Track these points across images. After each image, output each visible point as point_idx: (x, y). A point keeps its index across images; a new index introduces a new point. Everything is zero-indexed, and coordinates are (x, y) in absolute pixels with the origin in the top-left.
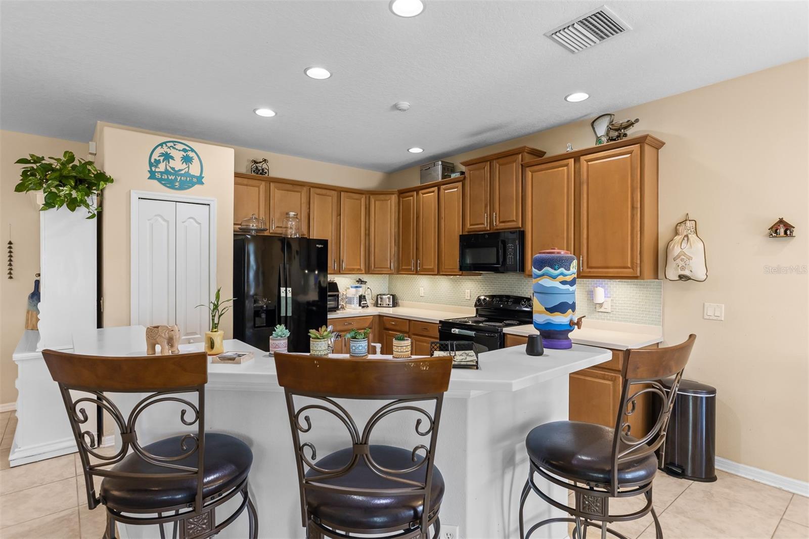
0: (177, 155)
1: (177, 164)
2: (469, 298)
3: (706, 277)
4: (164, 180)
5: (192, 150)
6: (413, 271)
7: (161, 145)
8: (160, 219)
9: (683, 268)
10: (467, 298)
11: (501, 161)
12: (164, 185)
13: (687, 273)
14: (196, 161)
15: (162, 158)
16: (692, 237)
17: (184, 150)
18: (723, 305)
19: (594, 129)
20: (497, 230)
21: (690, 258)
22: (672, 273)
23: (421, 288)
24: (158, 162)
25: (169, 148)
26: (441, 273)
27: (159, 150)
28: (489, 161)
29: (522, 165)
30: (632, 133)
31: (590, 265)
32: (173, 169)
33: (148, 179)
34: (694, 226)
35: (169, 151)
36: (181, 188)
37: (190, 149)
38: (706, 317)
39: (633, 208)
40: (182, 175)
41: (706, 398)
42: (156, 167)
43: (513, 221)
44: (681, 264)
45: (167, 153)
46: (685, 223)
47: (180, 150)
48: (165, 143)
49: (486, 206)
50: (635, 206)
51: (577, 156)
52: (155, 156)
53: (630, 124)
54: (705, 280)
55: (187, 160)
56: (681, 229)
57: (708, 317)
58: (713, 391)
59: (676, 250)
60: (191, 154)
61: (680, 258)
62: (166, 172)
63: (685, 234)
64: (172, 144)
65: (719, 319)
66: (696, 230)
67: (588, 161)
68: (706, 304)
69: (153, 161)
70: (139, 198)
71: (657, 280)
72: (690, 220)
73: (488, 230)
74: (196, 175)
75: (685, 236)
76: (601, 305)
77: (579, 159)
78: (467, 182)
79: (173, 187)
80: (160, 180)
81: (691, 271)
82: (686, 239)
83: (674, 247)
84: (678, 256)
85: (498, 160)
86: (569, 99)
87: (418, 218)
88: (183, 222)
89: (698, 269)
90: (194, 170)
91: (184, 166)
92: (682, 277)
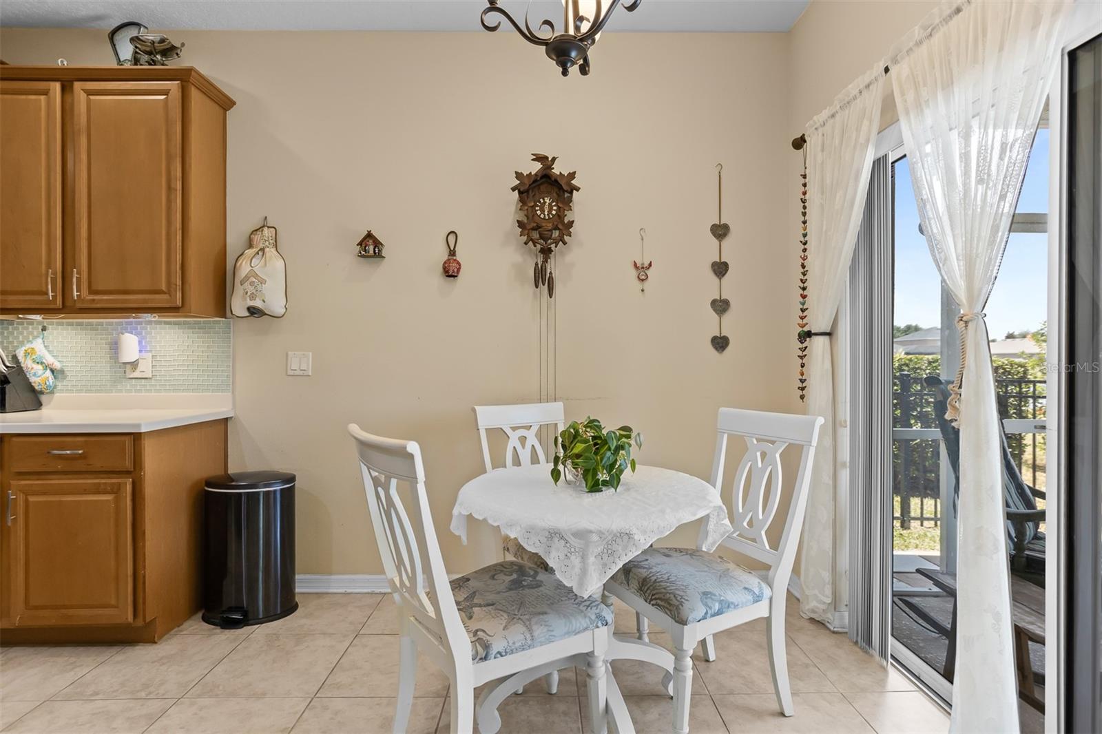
3: (285, 310)
9: (253, 297)
13: (258, 303)
16: (270, 251)
18: (311, 353)
19: (114, 46)
21: (263, 282)
22: (238, 305)
31: (94, 287)
34: (274, 236)
38: (290, 373)
39: (170, 189)
41: (281, 489)
44: (251, 289)
46: (262, 231)
50: (173, 186)
51: (67, 79)
53: (172, 48)
54: (283, 316)
56: (256, 238)
57: (292, 373)
58: (292, 479)
59: (244, 268)
61: (250, 280)
63: (261, 246)
65: (305, 373)
66: (276, 241)
67: (89, 93)
68: (290, 353)
71: (224, 319)
72: (268, 227)
75: (261, 249)
76: (134, 365)
77: (72, 87)
81: (264, 301)
82: (261, 253)
83: (241, 264)
84: (247, 278)
89: (274, 300)
92: (253, 312)
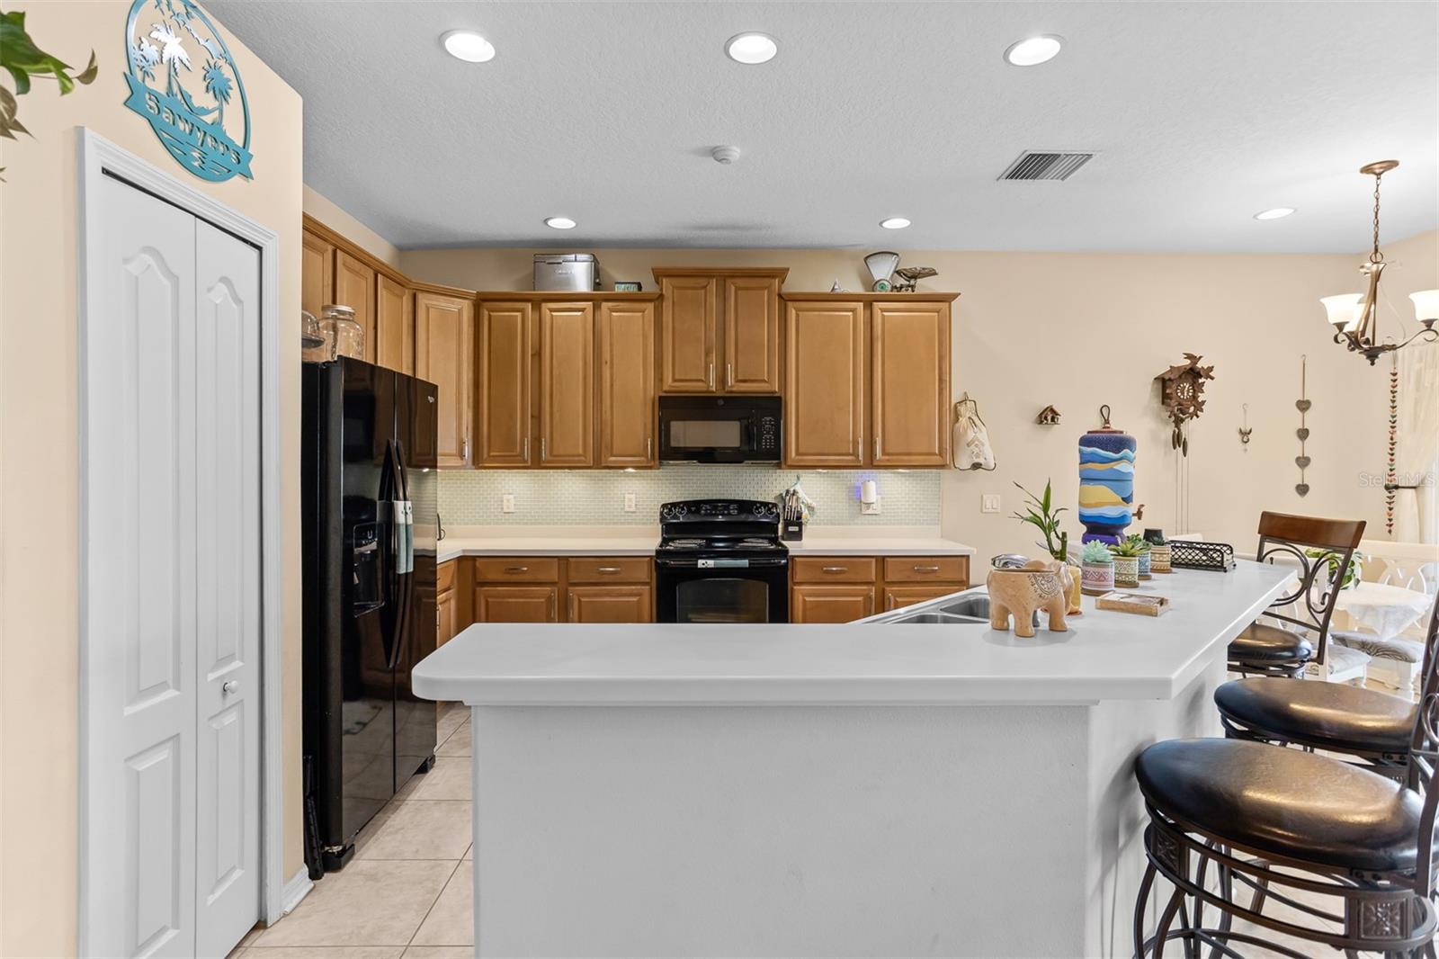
2: (633, 509)
3: (994, 464)
6: (526, 462)
9: (975, 455)
10: (627, 509)
11: (741, 282)
13: (981, 460)
16: (975, 420)
18: (1001, 496)
19: (868, 266)
20: (732, 392)
21: (983, 444)
22: (964, 462)
23: (505, 497)
26: (604, 465)
28: (714, 276)
29: (780, 296)
30: (924, 286)
34: (974, 407)
38: (985, 510)
43: (764, 381)
44: (974, 450)
46: (966, 403)
49: (707, 353)
51: (867, 301)
53: (933, 273)
54: (991, 468)
56: (962, 409)
57: (987, 511)
59: (970, 434)
61: (975, 444)
63: (968, 416)
65: (995, 511)
66: (977, 412)
67: (883, 310)
68: (984, 495)
72: (969, 400)
73: (713, 392)
75: (968, 418)
76: (869, 505)
77: (870, 306)
78: (667, 305)
81: (984, 458)
82: (971, 421)
83: (965, 430)
84: (973, 441)
85: (733, 280)
86: (885, 225)
87: (538, 354)
89: (988, 456)
92: (976, 466)
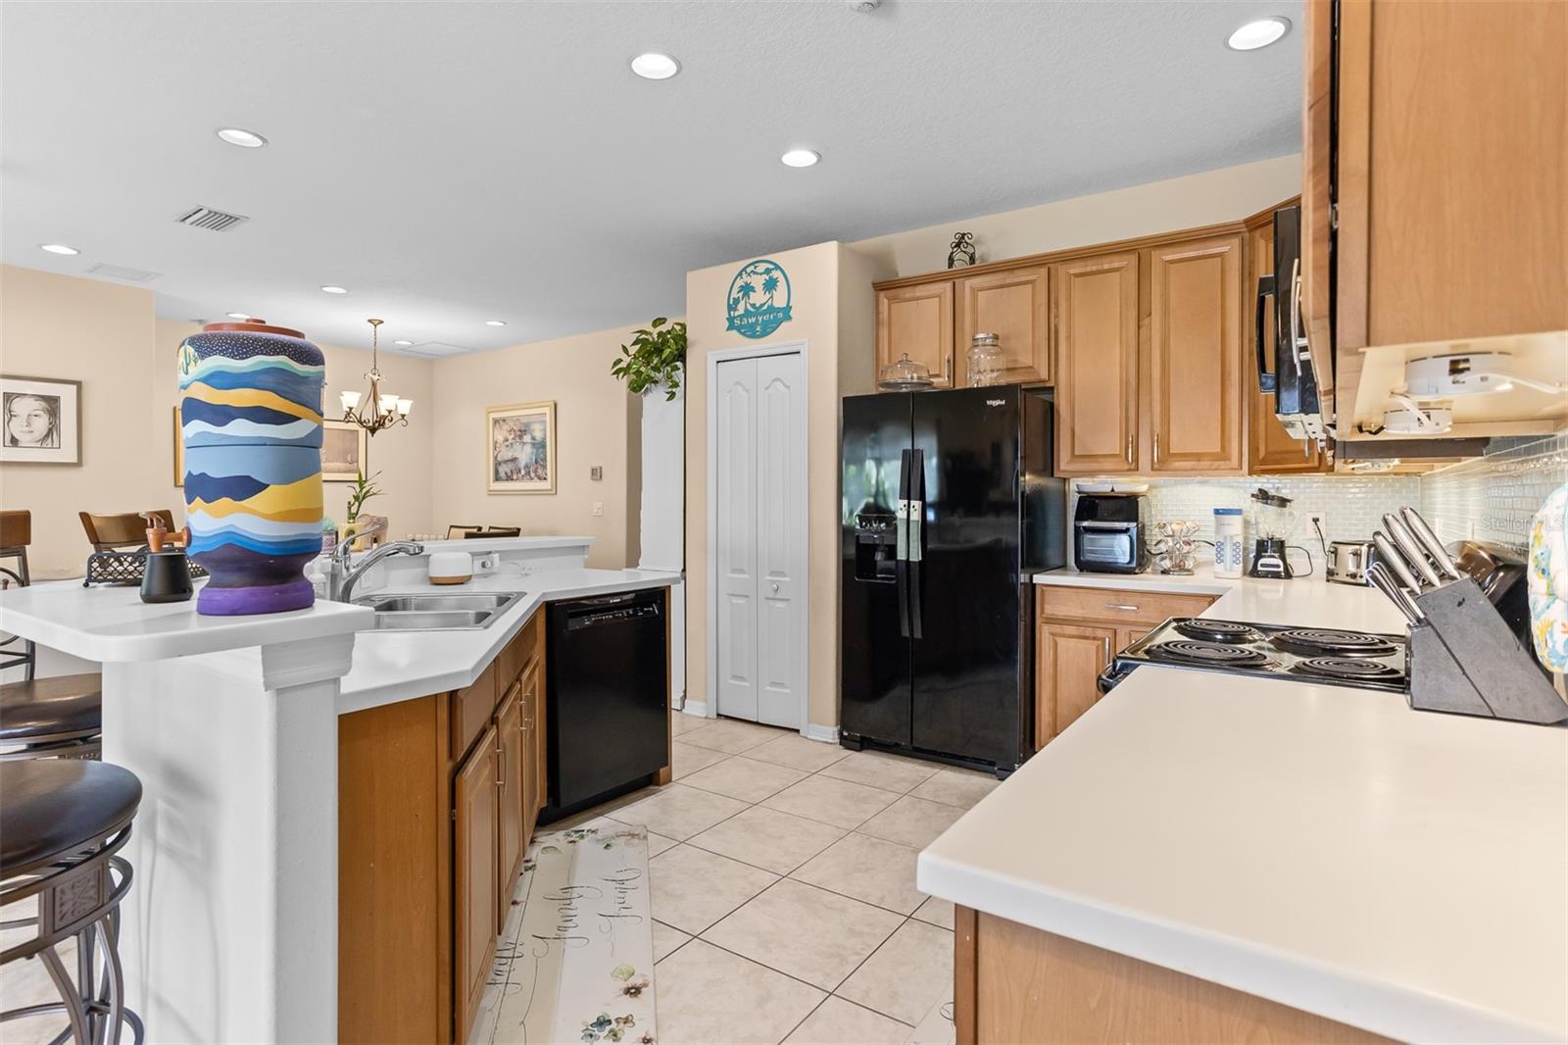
0: (757, 282)
1: (759, 298)
4: (744, 326)
5: (777, 267)
7: (740, 274)
8: (739, 388)
12: (744, 334)
14: (782, 285)
15: (741, 294)
17: (768, 271)
24: (737, 301)
25: (749, 275)
27: (740, 283)
32: (753, 306)
33: (728, 330)
35: (748, 279)
36: (765, 334)
37: (773, 267)
40: (765, 313)
42: (735, 309)
45: (746, 283)
47: (761, 274)
48: (744, 269)
52: (734, 294)
55: (770, 286)
60: (776, 274)
62: (747, 314)
64: (752, 268)
69: (731, 302)
70: (718, 362)
74: (781, 306)
79: (754, 336)
80: (738, 329)
88: (767, 389)
90: (779, 300)
91: (768, 296)
